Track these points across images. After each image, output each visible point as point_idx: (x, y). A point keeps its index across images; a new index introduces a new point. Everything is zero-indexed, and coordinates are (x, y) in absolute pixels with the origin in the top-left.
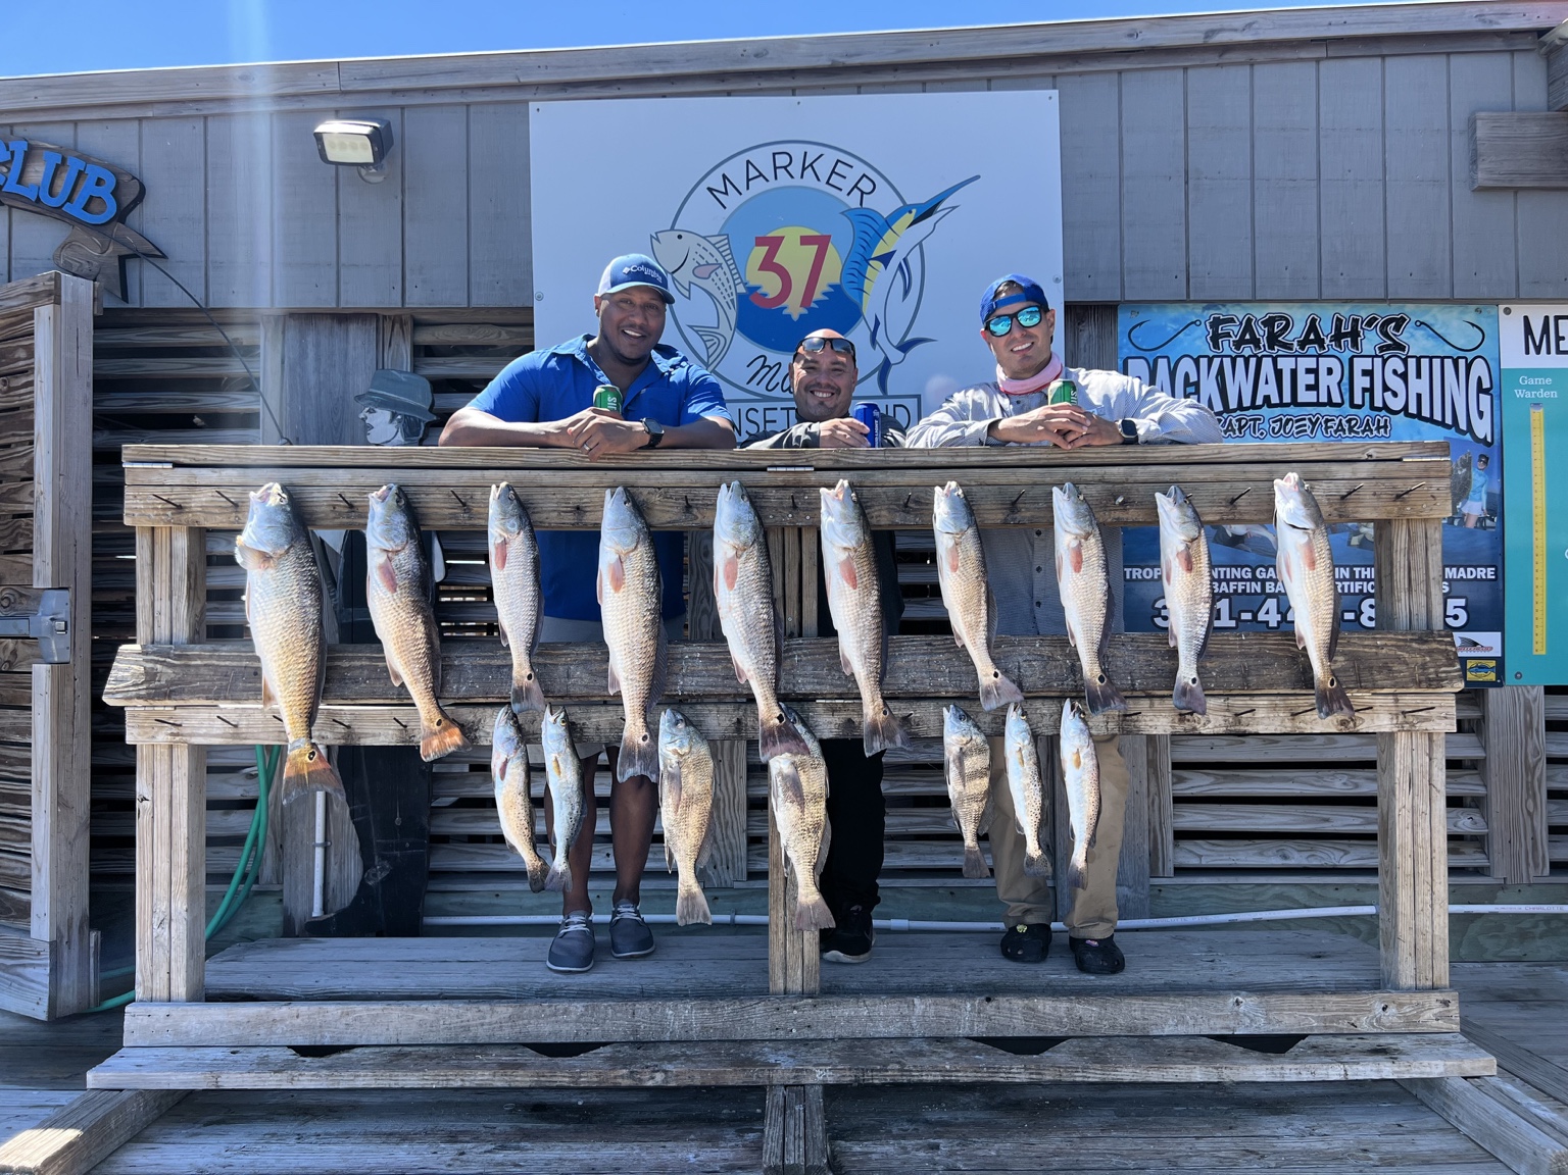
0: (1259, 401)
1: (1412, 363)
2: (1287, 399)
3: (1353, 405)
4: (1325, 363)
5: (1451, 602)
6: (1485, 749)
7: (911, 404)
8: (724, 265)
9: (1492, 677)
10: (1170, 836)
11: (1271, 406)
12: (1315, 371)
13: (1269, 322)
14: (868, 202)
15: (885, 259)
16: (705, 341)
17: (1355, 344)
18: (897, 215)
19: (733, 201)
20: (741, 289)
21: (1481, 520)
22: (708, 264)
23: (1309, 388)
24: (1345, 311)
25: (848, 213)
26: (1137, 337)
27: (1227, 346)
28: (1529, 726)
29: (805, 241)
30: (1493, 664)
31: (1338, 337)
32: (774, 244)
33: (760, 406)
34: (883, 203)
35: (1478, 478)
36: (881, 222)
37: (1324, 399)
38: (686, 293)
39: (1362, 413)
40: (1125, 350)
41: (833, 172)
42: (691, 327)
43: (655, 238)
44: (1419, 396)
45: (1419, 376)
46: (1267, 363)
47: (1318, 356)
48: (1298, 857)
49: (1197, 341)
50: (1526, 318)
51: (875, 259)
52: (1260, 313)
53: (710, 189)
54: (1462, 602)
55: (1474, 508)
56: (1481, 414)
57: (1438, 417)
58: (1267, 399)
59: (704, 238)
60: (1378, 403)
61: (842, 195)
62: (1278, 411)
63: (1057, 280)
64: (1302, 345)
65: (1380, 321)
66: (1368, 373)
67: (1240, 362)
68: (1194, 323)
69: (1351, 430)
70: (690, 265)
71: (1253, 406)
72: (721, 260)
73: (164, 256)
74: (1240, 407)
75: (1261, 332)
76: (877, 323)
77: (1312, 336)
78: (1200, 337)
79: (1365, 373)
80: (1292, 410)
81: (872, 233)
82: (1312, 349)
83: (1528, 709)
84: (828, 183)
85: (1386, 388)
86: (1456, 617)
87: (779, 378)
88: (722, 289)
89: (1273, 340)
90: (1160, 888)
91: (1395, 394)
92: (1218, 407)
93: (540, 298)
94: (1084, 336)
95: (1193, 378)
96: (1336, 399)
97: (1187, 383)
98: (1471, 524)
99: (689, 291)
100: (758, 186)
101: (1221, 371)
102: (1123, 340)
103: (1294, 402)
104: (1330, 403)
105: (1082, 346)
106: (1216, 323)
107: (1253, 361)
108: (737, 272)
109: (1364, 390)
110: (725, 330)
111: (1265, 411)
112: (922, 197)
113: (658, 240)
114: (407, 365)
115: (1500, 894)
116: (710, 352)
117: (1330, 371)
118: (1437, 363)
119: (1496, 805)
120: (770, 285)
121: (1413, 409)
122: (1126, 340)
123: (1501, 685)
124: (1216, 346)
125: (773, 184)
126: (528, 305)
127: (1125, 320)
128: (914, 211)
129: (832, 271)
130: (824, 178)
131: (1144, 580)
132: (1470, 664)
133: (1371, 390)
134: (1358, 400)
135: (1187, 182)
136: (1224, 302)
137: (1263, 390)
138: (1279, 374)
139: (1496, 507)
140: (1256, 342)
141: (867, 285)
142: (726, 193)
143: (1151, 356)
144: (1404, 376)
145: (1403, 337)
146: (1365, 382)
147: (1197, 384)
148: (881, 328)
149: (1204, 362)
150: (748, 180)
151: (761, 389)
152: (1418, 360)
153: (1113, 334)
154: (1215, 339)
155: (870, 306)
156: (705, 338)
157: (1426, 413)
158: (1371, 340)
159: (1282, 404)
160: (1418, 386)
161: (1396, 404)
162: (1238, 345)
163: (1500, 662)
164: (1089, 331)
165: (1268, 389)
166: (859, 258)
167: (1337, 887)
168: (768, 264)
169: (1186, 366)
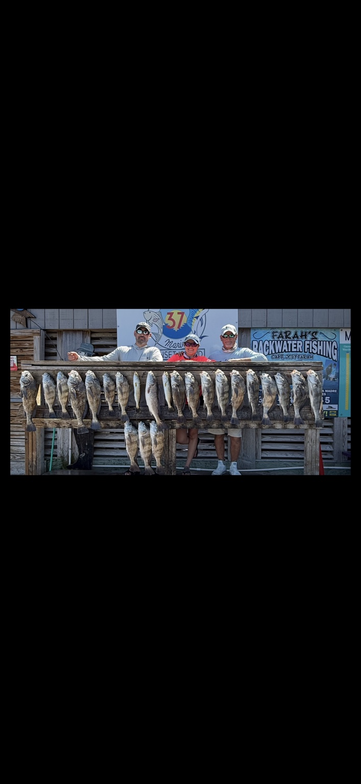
0: (283, 351)
1: (319, 342)
2: (290, 350)
3: (305, 352)
4: (298, 342)
5: (326, 398)
6: (333, 431)
7: (203, 351)
9: (335, 415)
10: (260, 450)
11: (286, 352)
12: (296, 344)
13: (286, 333)
15: (197, 318)
16: (155, 337)
17: (306, 338)
20: (164, 324)
21: (334, 379)
22: (156, 319)
23: (295, 348)
24: (304, 330)
26: (255, 336)
27: (276, 338)
28: (343, 426)
29: (179, 313)
30: (335, 412)
31: (302, 336)
32: (171, 314)
33: (168, 351)
35: (334, 369)
37: (298, 350)
38: (151, 326)
39: (307, 354)
40: (252, 339)
42: (152, 333)
43: (144, 313)
44: (320, 350)
45: (320, 345)
46: (285, 342)
47: (297, 341)
48: (290, 455)
49: (269, 336)
50: (346, 332)
51: (195, 317)
52: (284, 331)
54: (329, 398)
55: (332, 376)
56: (335, 354)
57: (324, 355)
58: (285, 350)
59: (155, 313)
60: (311, 352)
62: (287, 353)
64: (293, 338)
65: (312, 332)
66: (308, 345)
67: (279, 342)
68: (268, 333)
69: (304, 358)
70: (152, 319)
71: (282, 352)
72: (159, 318)
73: (35, 317)
74: (279, 352)
75: (284, 335)
77: (296, 336)
79: (308, 344)
80: (291, 353)
81: (194, 312)
82: (296, 339)
83: (344, 422)
85: (313, 348)
86: (327, 401)
87: (172, 345)
88: (159, 325)
89: (287, 337)
90: (258, 462)
91: (315, 350)
92: (274, 352)
93: (118, 327)
94: (243, 336)
95: (268, 346)
96: (301, 351)
97: (266, 347)
98: (331, 380)
101: (274, 343)
102: (252, 336)
103: (291, 351)
104: (300, 351)
106: (273, 333)
107: (282, 341)
108: (163, 321)
109: (308, 348)
110: (160, 334)
111: (284, 353)
114: (89, 342)
115: (336, 464)
116: (157, 339)
117: (300, 344)
118: (325, 342)
119: (335, 444)
120: (170, 323)
121: (319, 353)
123: (338, 417)
124: (273, 338)
126: (116, 328)
127: (252, 332)
129: (185, 321)
132: (330, 412)
133: (309, 348)
134: (306, 351)
136: (275, 328)
137: (284, 348)
138: (288, 344)
139: (338, 376)
140: (283, 337)
141: (193, 323)
143: (258, 340)
144: (317, 345)
145: (317, 336)
146: (308, 347)
147: (269, 347)
148: (196, 333)
149: (270, 342)
151: (168, 347)
152: (320, 342)
153: (250, 335)
154: (273, 337)
155: (193, 328)
157: (322, 354)
158: (309, 337)
159: (288, 352)
160: (320, 348)
161: (315, 352)
162: (278, 338)
163: (337, 411)
164: (244, 334)
165: (285, 348)
166: (191, 318)
167: (298, 462)
168: (170, 319)
169: (266, 343)
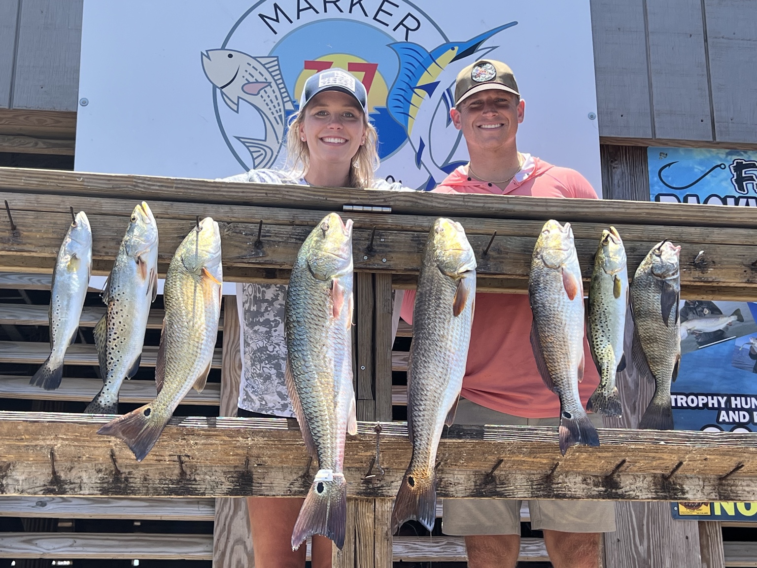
8: (273, 84)
14: (413, 37)
15: (430, 88)
16: (251, 153)
18: (440, 50)
19: (283, 27)
22: (257, 82)
25: (394, 45)
26: (667, 177)
29: (353, 68)
34: (426, 39)
36: (425, 56)
38: (235, 108)
40: (656, 188)
41: (380, 9)
42: (238, 138)
43: (205, 55)
49: (724, 182)
51: (420, 87)
53: (261, 16)
59: (254, 58)
61: (388, 30)
63: (592, 117)
68: (719, 166)
70: (239, 82)
72: (270, 79)
76: (422, 145)
78: (726, 179)
81: (417, 64)
84: (375, 18)
88: (271, 106)
93: (85, 103)
94: (618, 172)
99: (238, 105)
100: (308, 16)
102: (654, 178)
105: (616, 182)
106: (739, 167)
108: (286, 90)
110: (272, 143)
112: (464, 36)
113: (208, 57)
116: (257, 163)
122: (656, 179)
124: (741, 188)
125: (322, 15)
126: (72, 110)
127: (654, 161)
128: (456, 48)
130: (371, 13)
131: (689, 407)
135: (706, 40)
136: (746, 148)
141: (412, 110)
142: (277, 20)
143: (681, 194)
148: (426, 150)
149: (731, 201)
150: (299, 11)
153: (645, 172)
154: (740, 182)
156: (252, 149)
164: (620, 170)
166: (404, 86)
